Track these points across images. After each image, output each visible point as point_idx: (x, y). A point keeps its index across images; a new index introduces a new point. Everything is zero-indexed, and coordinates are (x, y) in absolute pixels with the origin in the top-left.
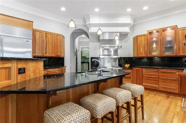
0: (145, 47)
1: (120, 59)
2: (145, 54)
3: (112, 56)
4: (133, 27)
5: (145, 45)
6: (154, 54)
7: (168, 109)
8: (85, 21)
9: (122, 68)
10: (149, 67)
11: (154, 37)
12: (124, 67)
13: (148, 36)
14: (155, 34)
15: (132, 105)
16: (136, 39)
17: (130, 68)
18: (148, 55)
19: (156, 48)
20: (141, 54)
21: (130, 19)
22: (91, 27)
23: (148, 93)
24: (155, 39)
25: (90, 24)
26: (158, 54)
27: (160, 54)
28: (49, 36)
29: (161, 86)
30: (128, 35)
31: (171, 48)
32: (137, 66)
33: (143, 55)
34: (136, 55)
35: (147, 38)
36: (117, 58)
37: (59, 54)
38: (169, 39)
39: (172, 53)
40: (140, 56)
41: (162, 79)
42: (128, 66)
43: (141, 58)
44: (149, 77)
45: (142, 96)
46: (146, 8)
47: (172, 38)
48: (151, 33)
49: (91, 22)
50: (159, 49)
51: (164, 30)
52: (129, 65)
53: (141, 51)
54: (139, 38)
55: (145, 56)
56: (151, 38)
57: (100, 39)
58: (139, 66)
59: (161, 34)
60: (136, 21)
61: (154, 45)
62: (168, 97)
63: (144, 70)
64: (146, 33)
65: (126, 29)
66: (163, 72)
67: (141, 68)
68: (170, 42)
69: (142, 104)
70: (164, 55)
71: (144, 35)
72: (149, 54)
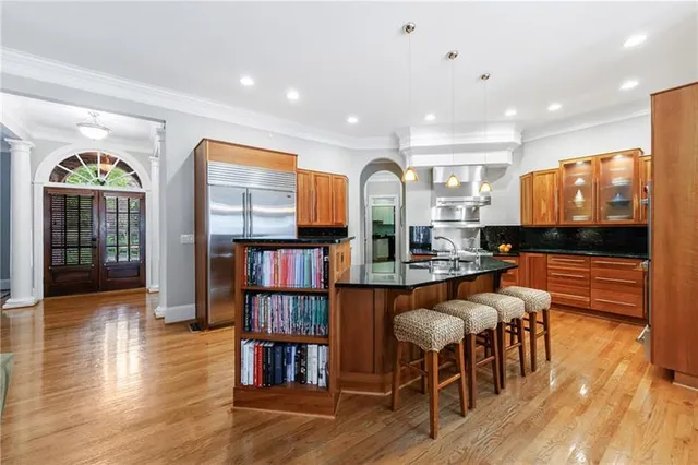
0: (554, 202)
1: (485, 231)
2: (553, 219)
3: (464, 223)
4: (519, 151)
5: (554, 197)
6: (579, 219)
7: (610, 347)
8: (397, 141)
9: (491, 254)
10: (564, 251)
11: (576, 178)
12: (498, 250)
13: (561, 174)
14: (582, 168)
15: (526, 329)
16: (528, 180)
17: (513, 252)
18: (562, 222)
19: (584, 203)
20: (543, 219)
21: (512, 132)
22: (410, 155)
23: (561, 316)
24: (580, 181)
25: (410, 149)
26: (590, 219)
27: (595, 220)
28: (322, 181)
29: (598, 299)
30: (507, 171)
31: (626, 204)
32: (532, 250)
33: (549, 221)
34: (528, 222)
35: (560, 180)
36: (477, 229)
37: (340, 221)
38: (618, 181)
39: (629, 218)
40: (538, 223)
41: (599, 281)
42: (506, 249)
43: (543, 229)
44: (563, 277)
45: (545, 312)
46: (555, 107)
47: (629, 179)
48: (569, 166)
49: (413, 144)
50: (590, 208)
51: (606, 159)
52: (509, 245)
53: (544, 210)
54: (536, 178)
55: (554, 223)
56: (571, 180)
57: (435, 182)
58: (538, 248)
59: (598, 170)
60: (529, 134)
61: (579, 198)
62: (615, 326)
63: (551, 259)
64: (556, 165)
65: (502, 158)
66: (602, 266)
67: (541, 255)
68: (622, 190)
69: (546, 328)
70: (604, 222)
71: (552, 172)
72: (565, 219)
